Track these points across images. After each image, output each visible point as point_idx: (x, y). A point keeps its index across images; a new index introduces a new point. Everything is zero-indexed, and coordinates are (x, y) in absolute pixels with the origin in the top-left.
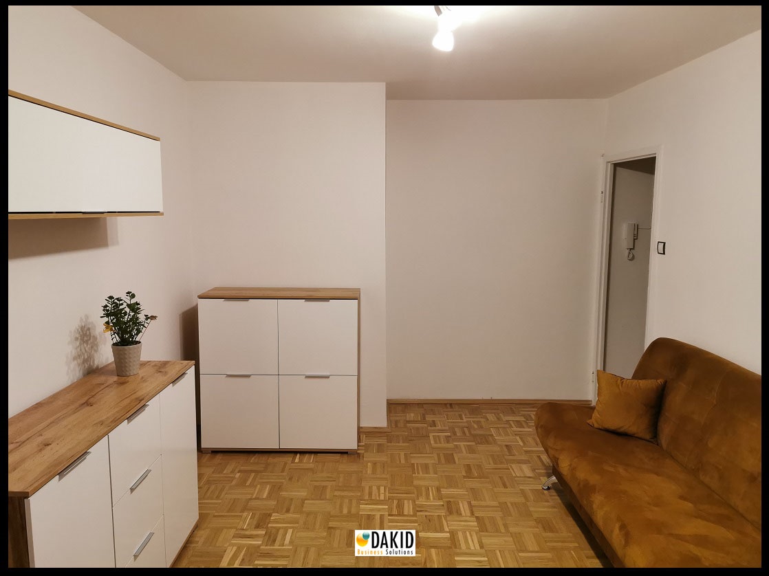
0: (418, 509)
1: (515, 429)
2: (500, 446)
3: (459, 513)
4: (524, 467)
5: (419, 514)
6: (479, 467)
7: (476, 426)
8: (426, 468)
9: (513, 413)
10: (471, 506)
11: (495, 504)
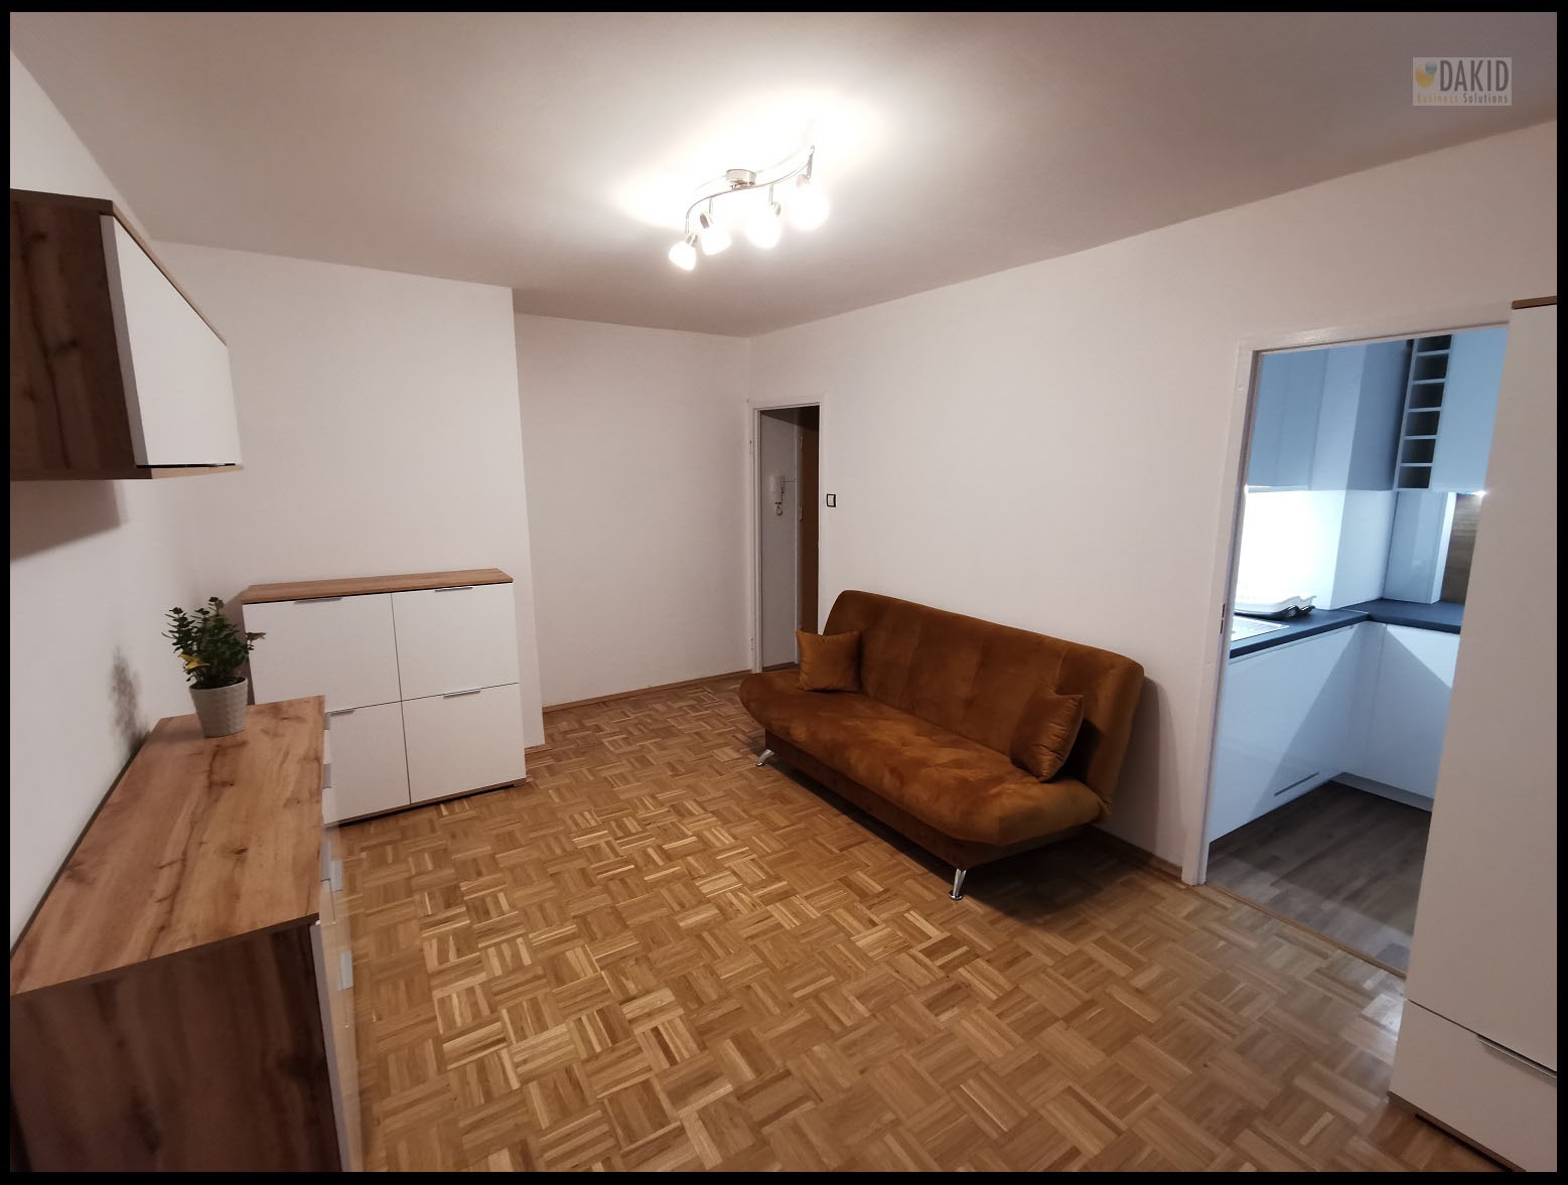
0: (645, 823)
1: (693, 714)
2: (689, 735)
3: (692, 814)
4: (727, 750)
5: (648, 827)
6: (681, 761)
7: (649, 721)
8: (623, 778)
9: (680, 698)
10: (700, 804)
11: (721, 794)
